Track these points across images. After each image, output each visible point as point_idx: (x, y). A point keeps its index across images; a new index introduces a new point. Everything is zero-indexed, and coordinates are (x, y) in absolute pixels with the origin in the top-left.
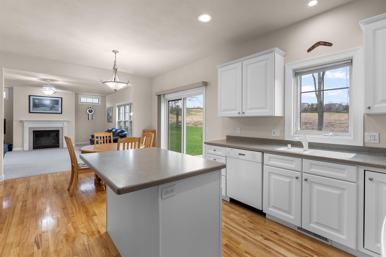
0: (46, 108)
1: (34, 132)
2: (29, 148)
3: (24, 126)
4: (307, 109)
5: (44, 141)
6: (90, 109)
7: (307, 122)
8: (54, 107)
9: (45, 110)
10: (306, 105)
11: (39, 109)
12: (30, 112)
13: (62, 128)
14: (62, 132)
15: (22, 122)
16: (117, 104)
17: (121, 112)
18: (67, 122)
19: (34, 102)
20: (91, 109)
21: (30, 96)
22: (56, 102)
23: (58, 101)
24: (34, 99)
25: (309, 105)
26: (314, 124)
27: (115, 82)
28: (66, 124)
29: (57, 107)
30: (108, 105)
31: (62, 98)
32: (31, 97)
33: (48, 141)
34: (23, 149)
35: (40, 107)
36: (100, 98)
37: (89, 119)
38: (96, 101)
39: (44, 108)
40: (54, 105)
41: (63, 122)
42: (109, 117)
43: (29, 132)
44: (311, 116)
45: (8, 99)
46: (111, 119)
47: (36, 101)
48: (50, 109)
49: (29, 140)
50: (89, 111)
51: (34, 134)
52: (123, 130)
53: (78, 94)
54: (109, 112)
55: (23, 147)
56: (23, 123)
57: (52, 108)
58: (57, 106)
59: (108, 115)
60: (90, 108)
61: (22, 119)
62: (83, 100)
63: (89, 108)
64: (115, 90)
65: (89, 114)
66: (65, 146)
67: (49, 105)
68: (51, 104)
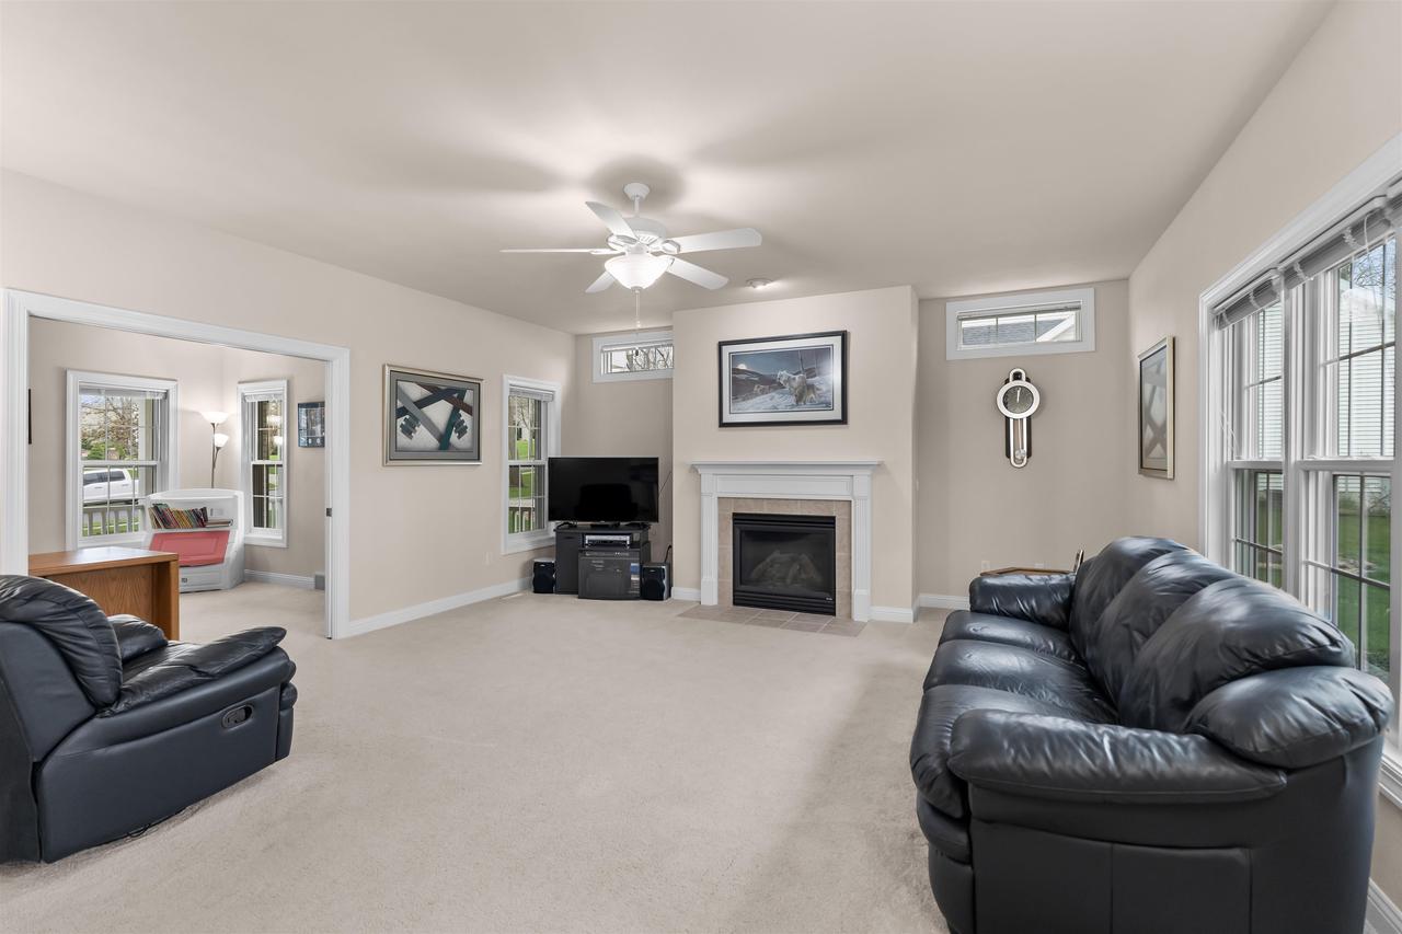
0: (778, 399)
1: (737, 518)
2: (721, 595)
3: (704, 490)
5: (783, 564)
6: (1017, 383)
8: (814, 389)
11: (752, 406)
12: (722, 424)
13: (845, 504)
14: (845, 528)
15: (693, 469)
17: (1274, 391)
18: (868, 472)
19: (735, 371)
20: (1023, 383)
21: (719, 346)
23: (829, 352)
24: (735, 358)
28: (862, 481)
29: (824, 387)
30: (1144, 338)
31: (843, 336)
32: (724, 348)
33: (794, 569)
35: (756, 396)
36: (1088, 300)
37: (1008, 455)
39: (772, 398)
40: (813, 381)
41: (849, 472)
42: (1149, 433)
43: (721, 518)
46: (1165, 446)
47: (742, 367)
48: (792, 400)
49: (721, 558)
51: (739, 531)
52: (1287, 628)
53: (945, 300)
54: (1147, 388)
55: (698, 585)
56: (699, 477)
57: (803, 396)
58: (826, 383)
60: (1017, 376)
63: (1007, 381)
65: (1007, 419)
66: (859, 615)
67: (788, 380)
68: (797, 377)
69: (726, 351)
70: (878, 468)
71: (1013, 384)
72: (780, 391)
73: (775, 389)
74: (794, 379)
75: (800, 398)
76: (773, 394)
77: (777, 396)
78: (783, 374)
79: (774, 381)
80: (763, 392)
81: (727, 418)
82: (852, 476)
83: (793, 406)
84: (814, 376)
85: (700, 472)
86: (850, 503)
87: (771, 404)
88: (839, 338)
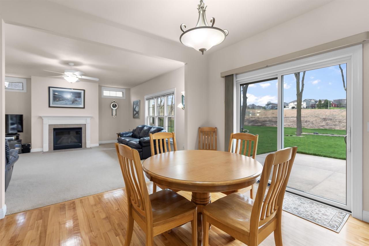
0: (67, 102)
1: (55, 129)
2: (49, 148)
3: (44, 123)
4: (314, 105)
5: (66, 139)
7: (326, 118)
8: (76, 100)
9: (66, 104)
10: (313, 101)
11: (60, 103)
12: (50, 107)
13: (84, 125)
14: (85, 130)
15: (41, 117)
16: (146, 97)
18: (90, 118)
19: (54, 94)
21: (49, 88)
22: (78, 95)
23: (80, 93)
24: (54, 91)
25: (316, 102)
26: (335, 120)
27: (212, 27)
28: (89, 120)
29: (79, 101)
30: (134, 99)
31: (84, 90)
32: (51, 88)
33: (70, 140)
34: (43, 150)
35: (61, 101)
36: (124, 91)
37: (112, 115)
38: (119, 94)
39: (65, 102)
40: (76, 99)
41: (86, 118)
42: (135, 112)
43: (49, 130)
44: (320, 112)
45: (26, 92)
46: (138, 114)
47: (56, 93)
48: (71, 103)
49: (49, 139)
50: (113, 106)
51: (55, 132)
53: (102, 86)
54: (135, 106)
55: (42, 147)
56: (43, 119)
57: (73, 102)
59: (134, 110)
60: (114, 102)
61: (41, 115)
62: (106, 93)
63: (112, 103)
64: (202, 50)
65: (112, 109)
66: (88, 146)
67: (70, 98)
69: (51, 89)
70: (91, 117)
71: (113, 103)
74: (72, 98)
78: (68, 97)
80: (63, 100)
81: (51, 105)
82: (86, 119)
83: (71, 104)
84: (77, 98)
85: (43, 118)
86: (86, 124)
87: (65, 103)
88: (83, 91)
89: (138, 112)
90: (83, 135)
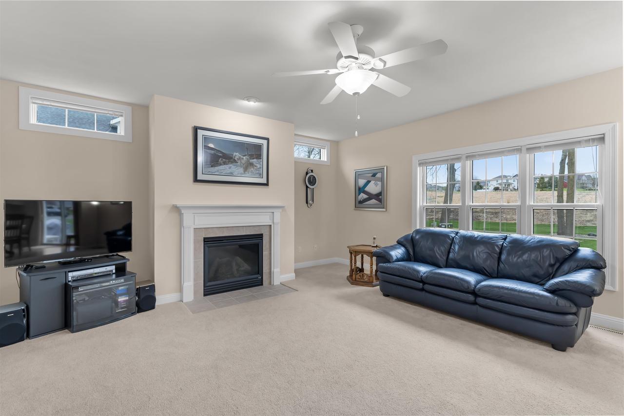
1: (206, 241)
2: (195, 293)
3: (184, 224)
9: (231, 174)
11: (218, 171)
12: (196, 180)
13: (268, 227)
14: (268, 240)
15: (177, 209)
18: (280, 210)
19: (206, 147)
21: (196, 129)
22: (256, 151)
23: (260, 148)
24: (206, 139)
28: (277, 216)
29: (258, 166)
31: (268, 139)
32: (199, 131)
34: (182, 296)
35: (221, 165)
37: (307, 203)
42: (363, 196)
43: (195, 242)
45: (131, 141)
47: (211, 145)
48: (241, 170)
49: (196, 268)
51: (207, 250)
54: (363, 181)
56: (182, 214)
58: (259, 163)
59: (359, 190)
60: (311, 171)
61: (179, 203)
65: (307, 188)
66: (276, 280)
67: (240, 159)
68: (244, 157)
69: (200, 133)
71: (310, 174)
72: (235, 164)
73: (232, 163)
74: (243, 158)
75: (246, 169)
76: (231, 165)
77: (233, 167)
78: (237, 155)
79: (231, 158)
80: (225, 163)
81: (200, 177)
82: (273, 212)
83: (242, 174)
84: (254, 159)
85: (183, 212)
86: (271, 225)
87: (229, 171)
88: (266, 141)
89: (380, 194)
90: (265, 253)
